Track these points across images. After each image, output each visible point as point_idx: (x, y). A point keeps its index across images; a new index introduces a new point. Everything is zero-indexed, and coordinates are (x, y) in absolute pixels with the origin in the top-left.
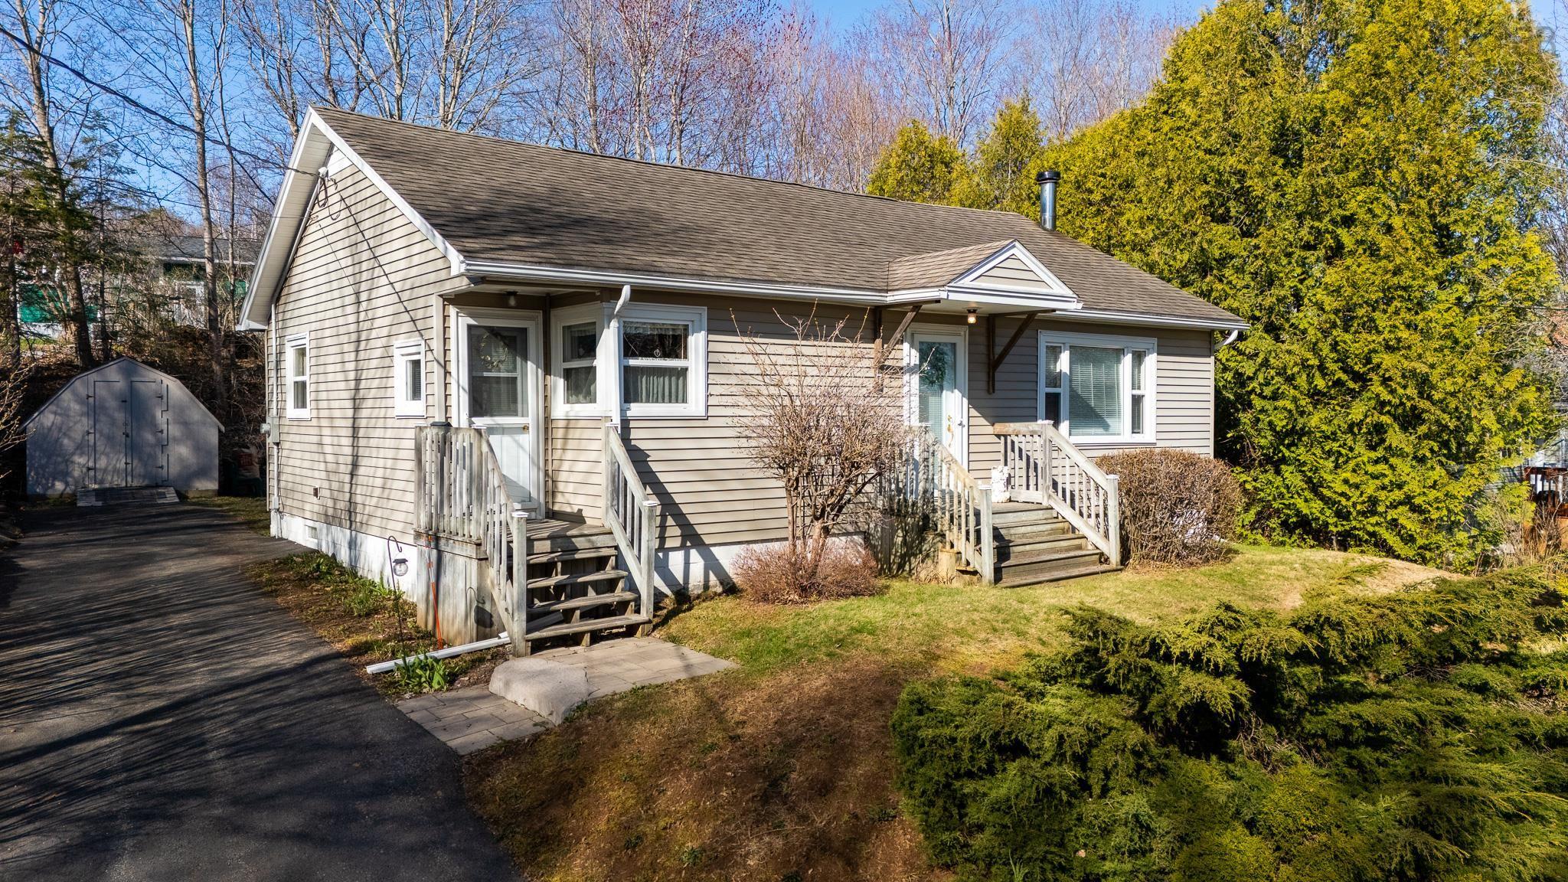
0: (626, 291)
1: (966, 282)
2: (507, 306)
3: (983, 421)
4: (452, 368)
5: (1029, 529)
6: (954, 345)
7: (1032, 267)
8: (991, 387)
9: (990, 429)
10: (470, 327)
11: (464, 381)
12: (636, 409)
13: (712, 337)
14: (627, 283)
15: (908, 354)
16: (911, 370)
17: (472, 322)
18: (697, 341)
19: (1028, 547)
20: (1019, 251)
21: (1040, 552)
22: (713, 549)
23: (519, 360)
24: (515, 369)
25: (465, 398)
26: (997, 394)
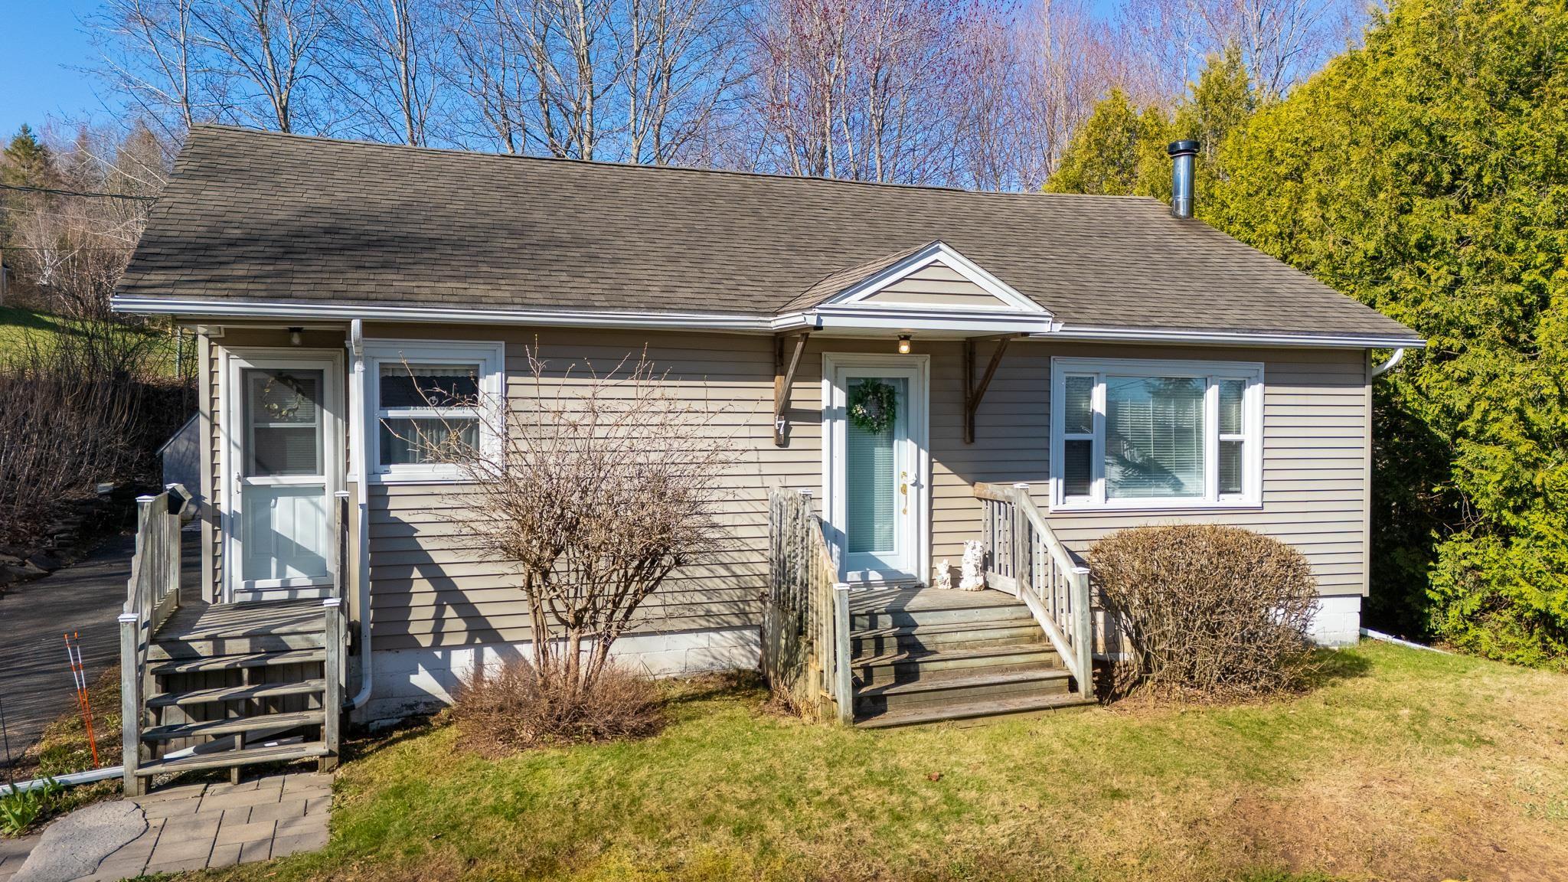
0: (356, 325)
1: (854, 300)
2: (288, 344)
3: (956, 479)
4: (222, 419)
5: (970, 635)
6: (906, 380)
7: (971, 276)
8: (970, 435)
9: (969, 490)
10: (244, 372)
11: (237, 435)
12: (397, 472)
13: (512, 379)
14: (356, 315)
15: (829, 395)
16: (832, 414)
17: (247, 365)
18: (490, 385)
19: (951, 664)
20: (946, 255)
21: (972, 672)
22: (517, 647)
23: (317, 407)
24: (313, 420)
25: (237, 456)
26: (979, 443)
